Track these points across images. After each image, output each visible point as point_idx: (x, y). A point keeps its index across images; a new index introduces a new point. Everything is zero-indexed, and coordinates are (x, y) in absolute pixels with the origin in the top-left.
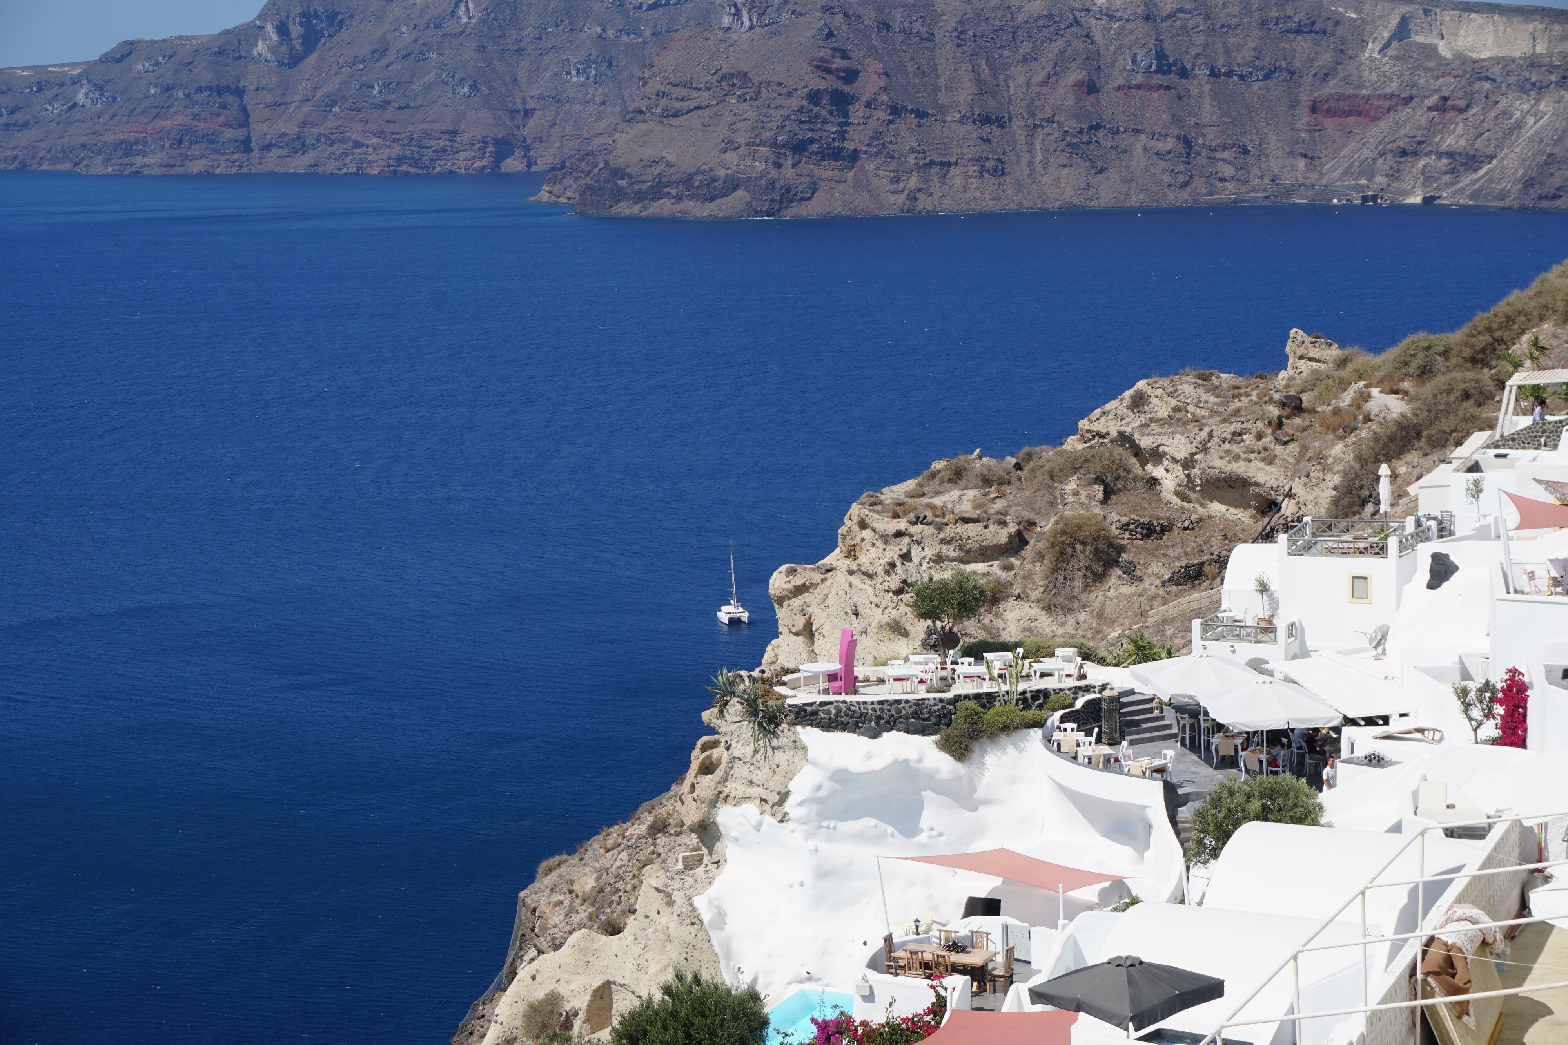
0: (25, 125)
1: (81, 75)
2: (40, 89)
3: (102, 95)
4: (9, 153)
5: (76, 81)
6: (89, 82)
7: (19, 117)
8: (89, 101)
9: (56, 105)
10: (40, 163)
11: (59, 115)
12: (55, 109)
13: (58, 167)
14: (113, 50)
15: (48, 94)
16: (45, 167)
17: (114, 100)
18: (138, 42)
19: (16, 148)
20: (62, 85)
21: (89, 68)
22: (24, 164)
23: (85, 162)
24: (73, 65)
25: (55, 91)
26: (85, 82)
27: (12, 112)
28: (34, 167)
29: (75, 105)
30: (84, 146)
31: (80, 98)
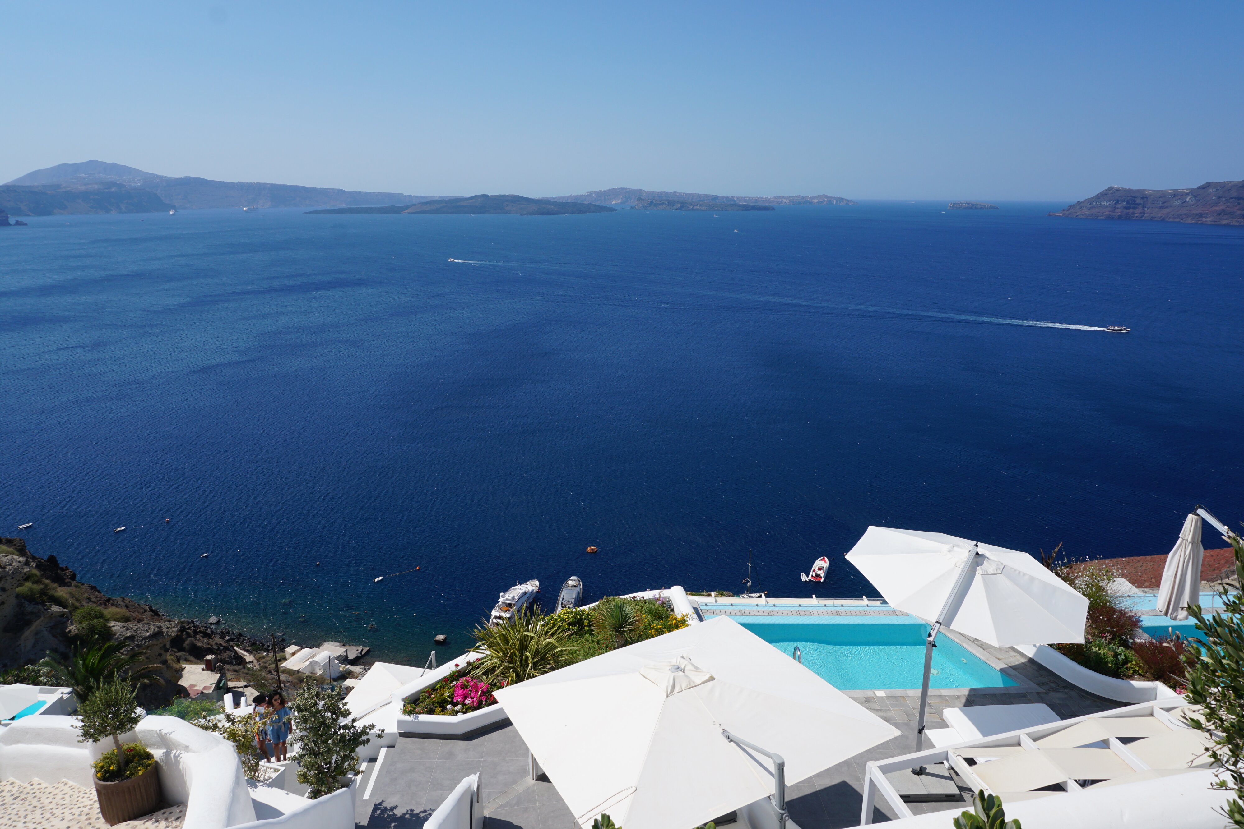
0: (1167, 207)
1: (1189, 192)
2: (1174, 197)
3: (1195, 199)
4: (1159, 215)
5: (1187, 194)
6: (1192, 195)
7: (1165, 204)
8: (1190, 201)
9: (1179, 201)
10: (1169, 219)
11: (1179, 204)
13: (1176, 220)
14: (1202, 185)
15: (1177, 198)
16: (1171, 220)
17: (1199, 200)
18: (1212, 183)
19: (1162, 214)
20: (1182, 195)
21: (1193, 191)
22: (1164, 219)
23: (1185, 219)
24: (1187, 189)
25: (1179, 197)
26: (1190, 194)
27: (1163, 203)
28: (1167, 220)
29: (1185, 201)
30: (1185, 214)
31: (1188, 199)
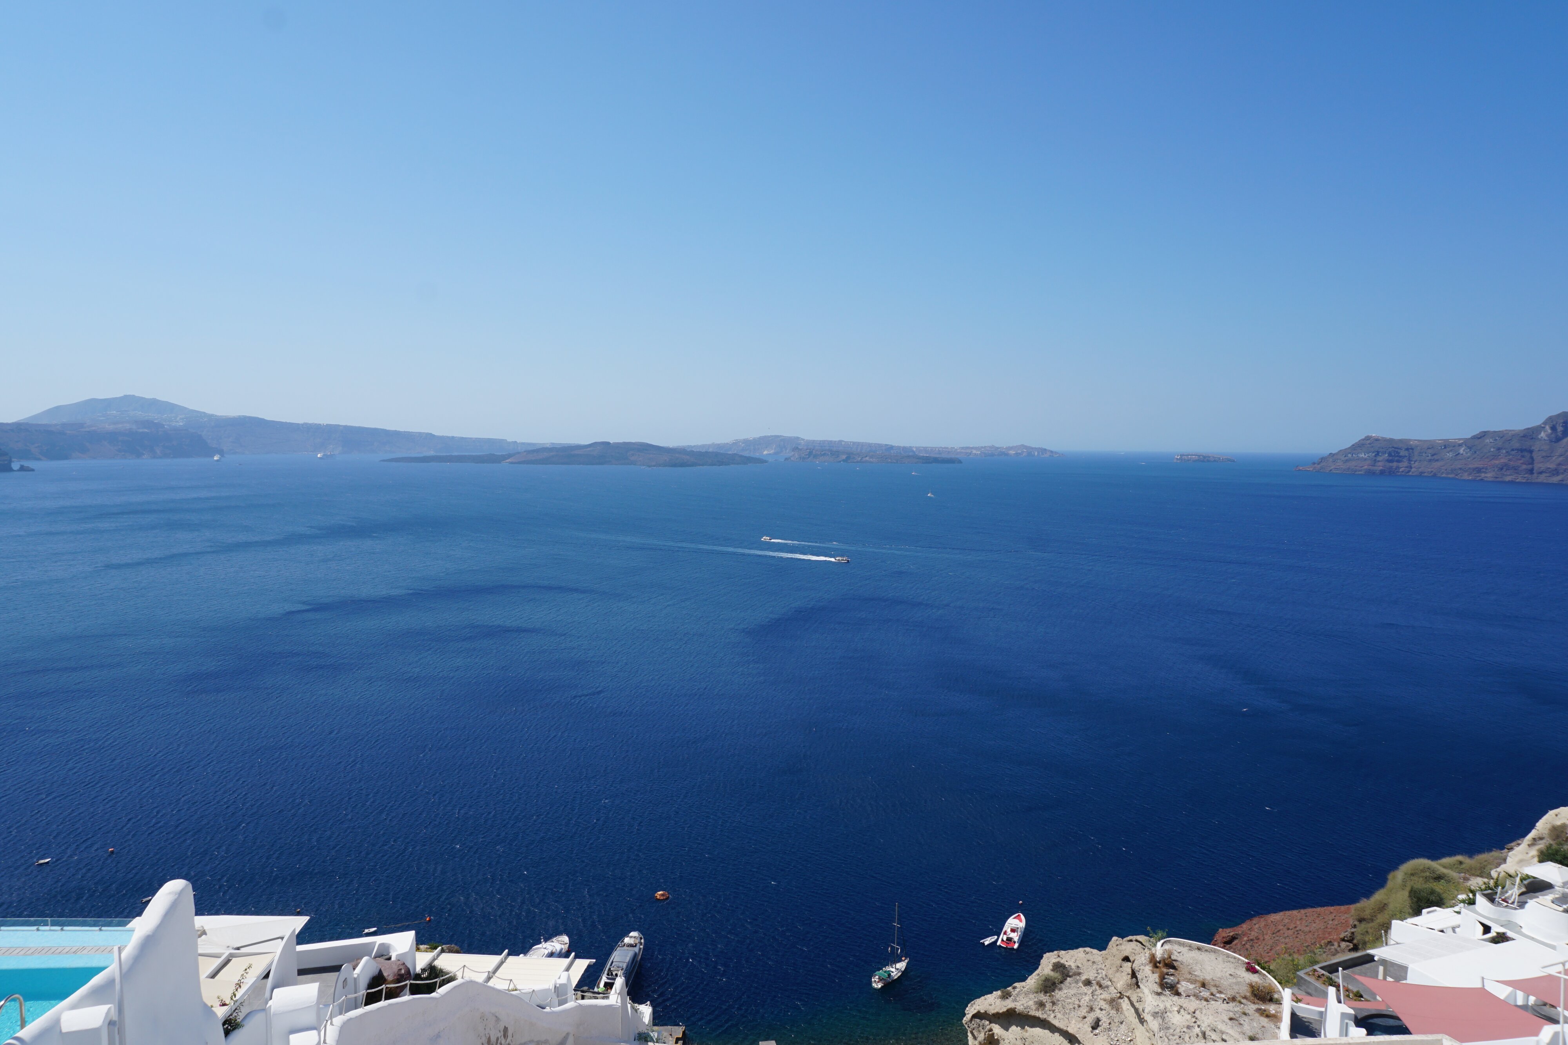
0: (1437, 460)
1: (1462, 443)
2: (1445, 448)
3: (1471, 450)
4: (1429, 470)
5: (1460, 445)
6: (1466, 446)
7: (1436, 457)
8: (1465, 452)
9: (1451, 453)
10: (1442, 474)
11: (1452, 457)
12: (1450, 455)
13: (1449, 476)
14: (1477, 434)
15: (1448, 449)
16: (1444, 475)
17: (1475, 452)
18: (1488, 432)
19: (1432, 468)
20: (1454, 446)
21: (1466, 440)
22: (1435, 475)
23: (1460, 475)
24: (1460, 439)
25: (1451, 449)
26: (1464, 445)
27: (1433, 455)
28: (1439, 475)
29: (1459, 454)
30: (1460, 469)
31: (1461, 451)
